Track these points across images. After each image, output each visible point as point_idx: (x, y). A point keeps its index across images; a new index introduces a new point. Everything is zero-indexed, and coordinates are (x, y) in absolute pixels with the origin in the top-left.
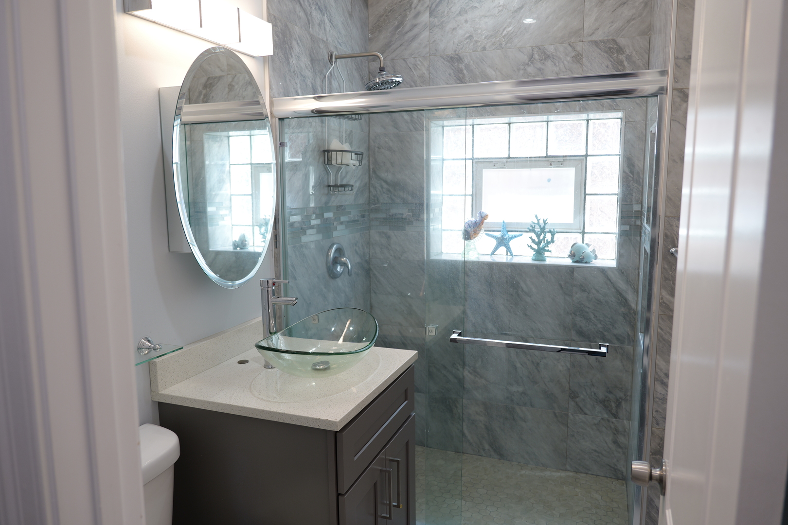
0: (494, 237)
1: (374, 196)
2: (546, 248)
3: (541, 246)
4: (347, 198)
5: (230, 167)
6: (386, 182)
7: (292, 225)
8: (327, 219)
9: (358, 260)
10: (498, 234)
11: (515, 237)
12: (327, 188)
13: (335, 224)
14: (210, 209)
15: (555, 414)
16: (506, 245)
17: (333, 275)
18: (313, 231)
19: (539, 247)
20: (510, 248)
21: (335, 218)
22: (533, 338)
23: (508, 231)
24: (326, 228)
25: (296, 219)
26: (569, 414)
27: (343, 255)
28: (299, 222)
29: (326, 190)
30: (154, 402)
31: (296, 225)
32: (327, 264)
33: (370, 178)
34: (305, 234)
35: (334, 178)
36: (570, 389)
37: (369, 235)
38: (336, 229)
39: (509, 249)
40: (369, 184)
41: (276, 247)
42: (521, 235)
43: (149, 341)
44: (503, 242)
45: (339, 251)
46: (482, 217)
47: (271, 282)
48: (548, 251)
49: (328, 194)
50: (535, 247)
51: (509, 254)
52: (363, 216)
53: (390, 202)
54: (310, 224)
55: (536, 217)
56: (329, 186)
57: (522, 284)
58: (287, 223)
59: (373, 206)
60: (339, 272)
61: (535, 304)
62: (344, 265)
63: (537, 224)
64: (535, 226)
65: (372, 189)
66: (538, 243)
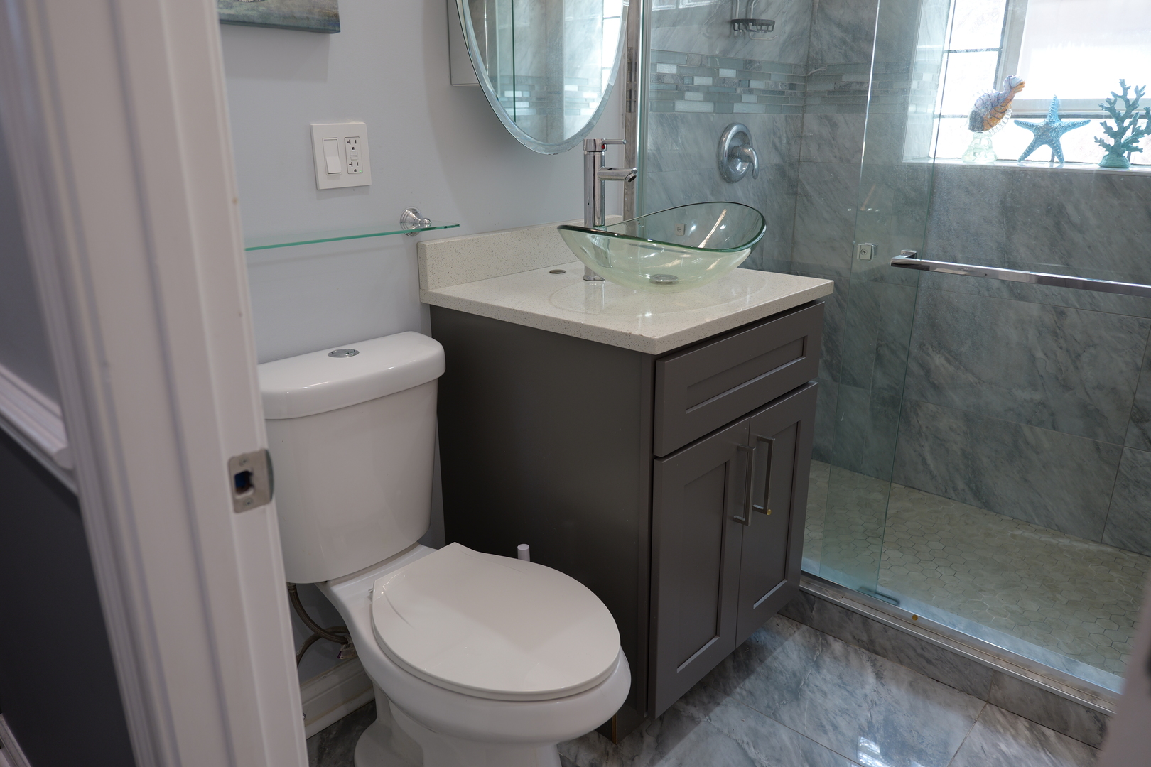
0: (1030, 126)
1: (817, 54)
2: (1134, 145)
3: (1123, 140)
4: (766, 47)
5: (603, 23)
6: (839, 25)
7: (660, 78)
8: (724, 79)
9: (776, 160)
10: (1039, 122)
11: (1074, 126)
12: (728, 26)
13: (739, 91)
14: (569, 88)
15: (1097, 446)
16: (1052, 141)
17: (728, 177)
18: (700, 96)
19: (1117, 142)
20: (1060, 148)
21: (740, 81)
22: (1076, 308)
23: (1061, 117)
24: (722, 96)
25: (668, 69)
26: (1125, 449)
27: (749, 143)
28: (672, 76)
29: (726, 29)
30: (423, 304)
31: (667, 80)
32: (719, 154)
33: (813, 21)
34: (682, 98)
35: (744, 10)
36: (1134, 405)
37: (802, 123)
38: (739, 100)
39: (1057, 151)
40: (810, 31)
41: (630, 111)
42: (1086, 123)
43: (415, 213)
44: (1046, 136)
45: (743, 136)
46: (1011, 87)
47: (599, 142)
48: (1136, 149)
49: (729, 37)
50: (1111, 142)
51: (1056, 159)
52: (792, 86)
53: (843, 62)
54: (693, 83)
55: (1122, 83)
56: (733, 22)
57: (1070, 209)
58: (651, 74)
59: (814, 71)
60: (739, 172)
61: (1089, 247)
62: (747, 159)
63: (1120, 97)
64: (1115, 100)
65: (814, 40)
66: (1117, 135)
